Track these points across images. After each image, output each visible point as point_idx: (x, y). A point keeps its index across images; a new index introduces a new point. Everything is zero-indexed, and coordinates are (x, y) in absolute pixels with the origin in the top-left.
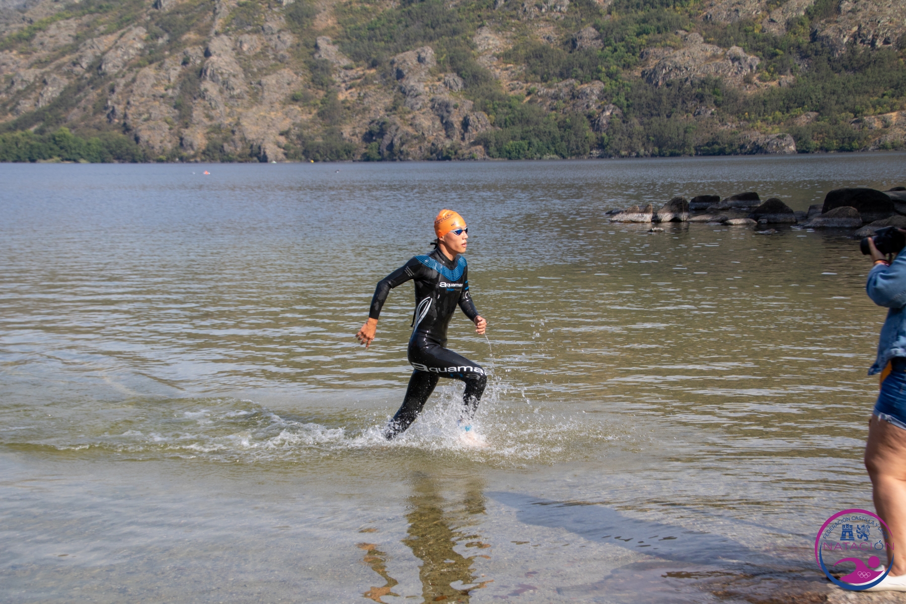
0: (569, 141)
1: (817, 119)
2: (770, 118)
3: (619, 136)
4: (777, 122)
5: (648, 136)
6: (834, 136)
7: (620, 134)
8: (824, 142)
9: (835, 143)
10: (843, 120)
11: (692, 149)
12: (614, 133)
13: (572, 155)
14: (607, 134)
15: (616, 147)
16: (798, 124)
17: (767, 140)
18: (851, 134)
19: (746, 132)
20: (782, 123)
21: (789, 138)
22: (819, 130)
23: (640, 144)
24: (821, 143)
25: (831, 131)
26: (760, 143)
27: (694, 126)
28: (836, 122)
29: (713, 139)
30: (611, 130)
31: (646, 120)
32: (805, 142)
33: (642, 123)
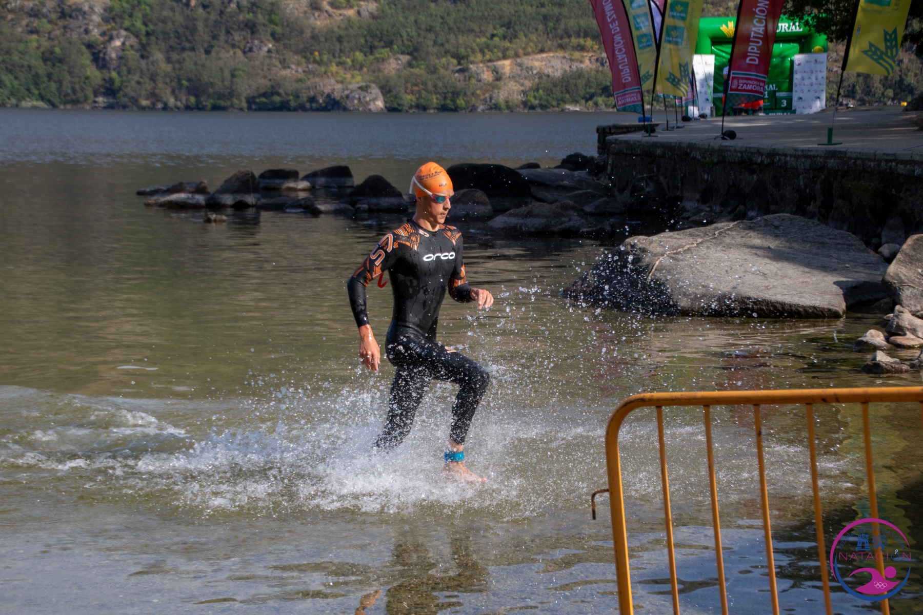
0: (60, 82)
1: (410, 65)
2: (349, 61)
3: (136, 77)
4: (358, 67)
5: (179, 80)
6: (433, 89)
7: (138, 74)
8: (420, 97)
9: (435, 100)
10: (443, 68)
11: (244, 100)
12: (129, 72)
13: (66, 103)
14: (119, 73)
15: (132, 94)
16: (386, 71)
17: (346, 92)
18: (455, 87)
19: (317, 80)
20: (365, 69)
21: (375, 91)
22: (414, 81)
23: (169, 91)
24: (417, 99)
25: (430, 83)
26: (337, 95)
27: (246, 69)
28: (433, 71)
29: (272, 87)
30: (124, 68)
31: (175, 56)
32: (396, 97)
33: (168, 60)
